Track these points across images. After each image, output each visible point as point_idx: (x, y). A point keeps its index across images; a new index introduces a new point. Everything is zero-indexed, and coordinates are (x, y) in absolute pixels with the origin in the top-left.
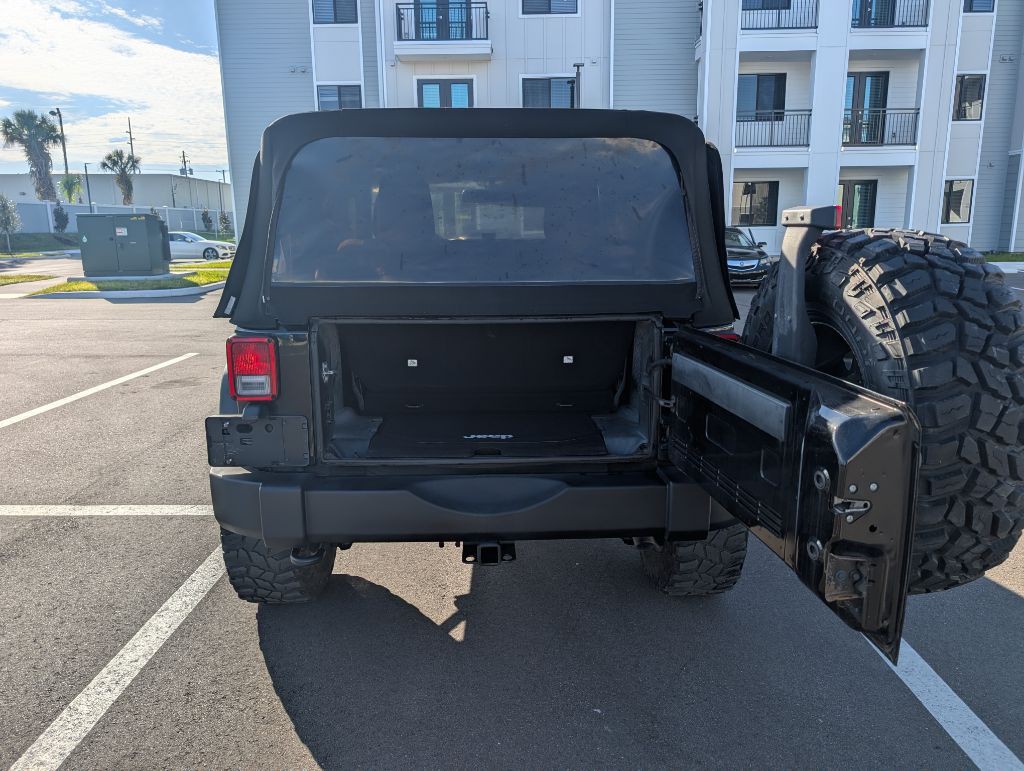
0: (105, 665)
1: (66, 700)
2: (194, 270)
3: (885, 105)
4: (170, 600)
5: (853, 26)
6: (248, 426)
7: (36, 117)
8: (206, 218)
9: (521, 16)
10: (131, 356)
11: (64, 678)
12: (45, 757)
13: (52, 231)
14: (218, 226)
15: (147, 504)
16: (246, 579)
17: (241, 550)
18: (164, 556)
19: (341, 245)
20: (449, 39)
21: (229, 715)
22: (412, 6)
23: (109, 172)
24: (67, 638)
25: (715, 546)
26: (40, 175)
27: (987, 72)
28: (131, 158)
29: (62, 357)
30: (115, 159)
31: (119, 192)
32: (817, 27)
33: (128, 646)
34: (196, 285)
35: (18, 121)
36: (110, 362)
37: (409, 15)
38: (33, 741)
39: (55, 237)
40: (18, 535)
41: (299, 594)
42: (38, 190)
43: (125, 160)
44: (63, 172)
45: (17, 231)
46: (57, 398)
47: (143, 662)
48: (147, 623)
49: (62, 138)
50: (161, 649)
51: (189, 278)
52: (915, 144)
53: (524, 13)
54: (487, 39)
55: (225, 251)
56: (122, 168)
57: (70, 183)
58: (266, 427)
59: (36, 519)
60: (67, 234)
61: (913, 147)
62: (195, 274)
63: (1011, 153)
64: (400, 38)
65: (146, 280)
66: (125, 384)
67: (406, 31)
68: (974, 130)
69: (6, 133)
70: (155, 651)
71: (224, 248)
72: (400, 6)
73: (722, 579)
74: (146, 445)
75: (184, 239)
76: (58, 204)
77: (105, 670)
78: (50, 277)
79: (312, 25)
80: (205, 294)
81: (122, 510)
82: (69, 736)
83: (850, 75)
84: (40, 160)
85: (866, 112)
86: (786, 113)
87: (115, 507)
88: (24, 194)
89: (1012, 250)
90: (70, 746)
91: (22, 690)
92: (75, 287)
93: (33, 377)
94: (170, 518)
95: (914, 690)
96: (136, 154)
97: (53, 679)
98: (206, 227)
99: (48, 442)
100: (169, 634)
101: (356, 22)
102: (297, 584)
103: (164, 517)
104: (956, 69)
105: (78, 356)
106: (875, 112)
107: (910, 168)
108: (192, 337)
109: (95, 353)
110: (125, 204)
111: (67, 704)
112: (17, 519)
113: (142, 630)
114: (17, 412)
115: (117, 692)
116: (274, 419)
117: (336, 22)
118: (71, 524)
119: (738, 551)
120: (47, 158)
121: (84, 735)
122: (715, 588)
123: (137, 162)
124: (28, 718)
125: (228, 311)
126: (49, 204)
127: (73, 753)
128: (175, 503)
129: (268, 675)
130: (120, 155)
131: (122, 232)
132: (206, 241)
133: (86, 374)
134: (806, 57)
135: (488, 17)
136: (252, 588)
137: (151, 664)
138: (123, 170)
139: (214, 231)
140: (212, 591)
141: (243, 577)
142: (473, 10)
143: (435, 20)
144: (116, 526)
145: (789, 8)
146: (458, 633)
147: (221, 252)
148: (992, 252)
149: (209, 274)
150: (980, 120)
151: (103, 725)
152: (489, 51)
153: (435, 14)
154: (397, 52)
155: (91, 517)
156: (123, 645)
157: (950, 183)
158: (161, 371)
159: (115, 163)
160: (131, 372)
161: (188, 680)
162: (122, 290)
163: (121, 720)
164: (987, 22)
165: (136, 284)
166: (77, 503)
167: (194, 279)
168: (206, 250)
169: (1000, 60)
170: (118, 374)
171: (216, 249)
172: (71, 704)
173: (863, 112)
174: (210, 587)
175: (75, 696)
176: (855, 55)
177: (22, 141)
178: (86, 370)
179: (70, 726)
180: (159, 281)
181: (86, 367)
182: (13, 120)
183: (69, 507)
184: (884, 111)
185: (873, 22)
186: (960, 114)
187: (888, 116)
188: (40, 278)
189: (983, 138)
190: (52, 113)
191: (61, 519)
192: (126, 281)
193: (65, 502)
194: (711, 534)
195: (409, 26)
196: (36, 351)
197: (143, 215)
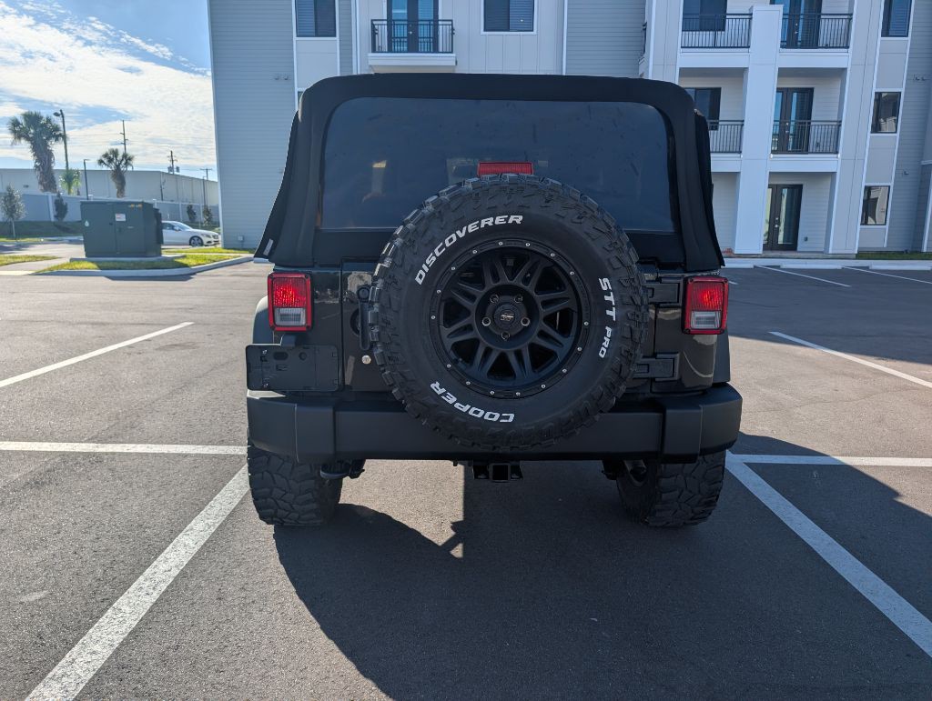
0: (141, 574)
1: (109, 602)
2: (183, 254)
3: (809, 118)
4: (194, 521)
5: (782, 47)
6: (283, 353)
7: (42, 118)
8: (190, 211)
9: (483, 33)
10: (133, 324)
11: (106, 583)
12: (97, 648)
13: (53, 219)
14: (201, 218)
15: (162, 443)
16: (269, 500)
17: (265, 473)
18: (184, 486)
19: (365, 198)
20: (417, 52)
21: (257, 616)
22: (385, 22)
23: (105, 168)
24: (104, 550)
25: (694, 478)
26: (43, 169)
27: (903, 90)
28: (125, 156)
29: (70, 324)
30: (110, 157)
31: (113, 186)
32: (749, 47)
33: (159, 558)
34: (186, 266)
35: (25, 120)
36: (114, 329)
37: (383, 30)
38: (84, 634)
39: (56, 226)
40: (49, 466)
41: (314, 515)
42: (41, 183)
43: (120, 157)
44: (64, 168)
45: (21, 218)
46: (70, 357)
47: (175, 572)
48: (175, 541)
49: (64, 137)
50: (190, 561)
51: (179, 260)
52: (837, 153)
53: (485, 30)
54: (452, 52)
55: (209, 239)
56: (117, 163)
57: (70, 176)
58: (300, 356)
59: (63, 454)
60: (66, 223)
61: (835, 155)
62: (184, 257)
63: (923, 163)
64: (374, 50)
65: (141, 261)
66: (130, 347)
67: (380, 44)
68: (891, 140)
69: (14, 132)
70: (185, 563)
71: (208, 236)
72: (375, 23)
73: (698, 509)
74: (156, 396)
75: (172, 227)
76: (59, 195)
77: (141, 578)
78: (54, 258)
79: (295, 38)
80: (194, 274)
81: (141, 448)
82: (116, 630)
83: (779, 90)
84: (43, 156)
85: (792, 123)
86: (720, 123)
87: (134, 445)
88: (27, 186)
89: (925, 250)
90: (118, 639)
91: (69, 592)
92: (77, 266)
93: (47, 339)
94: (186, 456)
95: (880, 608)
96: (130, 153)
97: (96, 584)
98: (190, 218)
99: (66, 392)
100: (196, 549)
101: (335, 36)
102: (314, 506)
103: (179, 455)
104: (874, 86)
105: (85, 323)
106: (800, 123)
107: (833, 174)
108: (186, 310)
109: (100, 321)
110: (118, 197)
111: (111, 604)
112: (47, 453)
113: (171, 546)
114: (36, 368)
115: (156, 595)
116: (308, 348)
117: (317, 35)
118: (97, 459)
119: (716, 483)
120: (50, 154)
121: (129, 630)
122: (691, 519)
123: (130, 159)
124: (77, 614)
125: (266, 252)
126: (51, 195)
127: (122, 644)
128: (188, 443)
129: (290, 584)
130: (115, 153)
131: (121, 218)
132: (191, 229)
133: (94, 337)
134: (739, 74)
135: (453, 34)
136: (272, 508)
137: (183, 574)
138: (118, 167)
139: (198, 223)
140: (230, 515)
141: (266, 498)
142: (441, 27)
143: (406, 36)
144: (137, 462)
145: (724, 30)
146: (458, 552)
147: (205, 240)
148: (906, 251)
149: (196, 258)
150: (896, 132)
151: (146, 621)
152: (454, 64)
153: (406, 31)
154: (370, 63)
155: (114, 453)
156: (156, 558)
157: (868, 190)
158: (161, 336)
159: (110, 160)
160: (135, 337)
161: (219, 587)
162: (120, 269)
163: (161, 617)
164: (903, 44)
165: (132, 265)
166: (99, 442)
167: (184, 261)
168: (192, 238)
169: (913, 79)
170: (124, 338)
171: (201, 237)
172: (115, 605)
173: (790, 123)
174: (228, 512)
175: (117, 598)
176: (784, 73)
177: (28, 139)
178: (94, 335)
179: (116, 622)
180: (153, 262)
181: (93, 332)
182: (22, 121)
183: (92, 445)
184: (809, 123)
185: (799, 44)
186: (876, 128)
187: (813, 127)
188: (44, 258)
189: (899, 149)
190: (56, 114)
191: (87, 455)
192: (123, 262)
193: (89, 441)
194: (700, 458)
195: (383, 40)
196: (46, 319)
197: (139, 203)
